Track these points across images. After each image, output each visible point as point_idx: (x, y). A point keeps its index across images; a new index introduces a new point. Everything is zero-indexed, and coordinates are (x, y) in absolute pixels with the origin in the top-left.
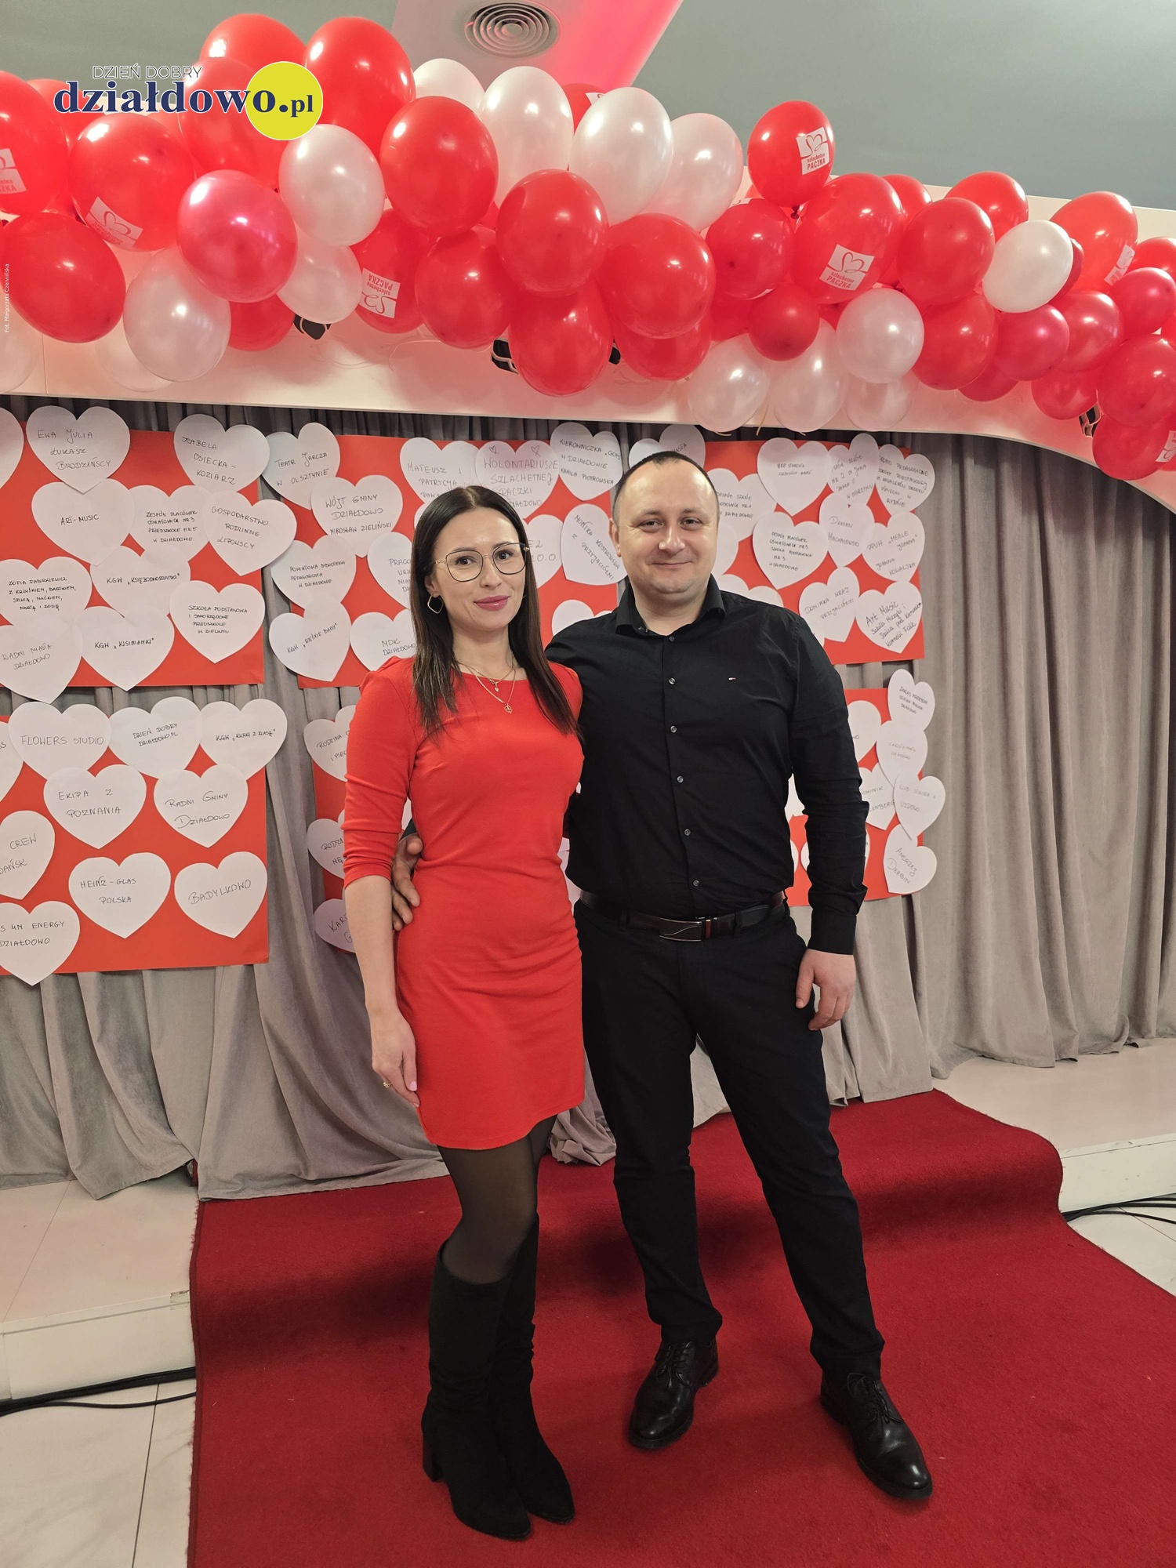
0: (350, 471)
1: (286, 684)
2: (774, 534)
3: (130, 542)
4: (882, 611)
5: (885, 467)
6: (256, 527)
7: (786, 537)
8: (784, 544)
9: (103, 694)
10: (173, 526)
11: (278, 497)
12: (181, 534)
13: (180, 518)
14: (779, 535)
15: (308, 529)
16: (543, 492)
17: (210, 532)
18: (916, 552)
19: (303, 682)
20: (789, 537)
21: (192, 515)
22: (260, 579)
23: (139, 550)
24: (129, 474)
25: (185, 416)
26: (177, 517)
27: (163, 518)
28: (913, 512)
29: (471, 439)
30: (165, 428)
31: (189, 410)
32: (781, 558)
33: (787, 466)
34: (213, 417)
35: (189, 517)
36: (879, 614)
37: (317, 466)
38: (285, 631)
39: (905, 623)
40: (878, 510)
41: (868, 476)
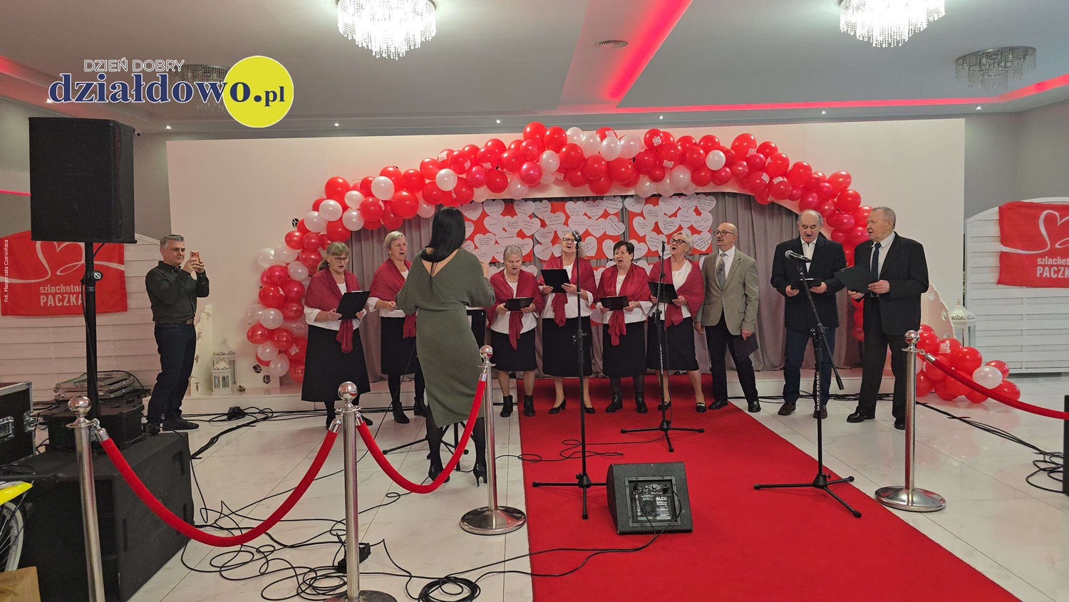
0: (553, 211)
1: (537, 261)
2: (664, 221)
3: (504, 229)
4: (699, 240)
5: (700, 200)
6: (531, 224)
8: (667, 223)
9: (497, 264)
10: (513, 225)
11: (537, 217)
12: (515, 227)
13: (515, 223)
15: (543, 224)
16: (601, 212)
17: (521, 226)
19: (541, 261)
20: (668, 221)
21: (517, 222)
22: (532, 237)
23: (506, 231)
24: (504, 214)
25: (517, 201)
27: (511, 223)
28: (710, 212)
29: (583, 201)
32: (666, 227)
33: (667, 204)
34: (523, 201)
37: (546, 209)
38: (538, 249)
39: (706, 243)
40: (698, 212)
41: (693, 203)
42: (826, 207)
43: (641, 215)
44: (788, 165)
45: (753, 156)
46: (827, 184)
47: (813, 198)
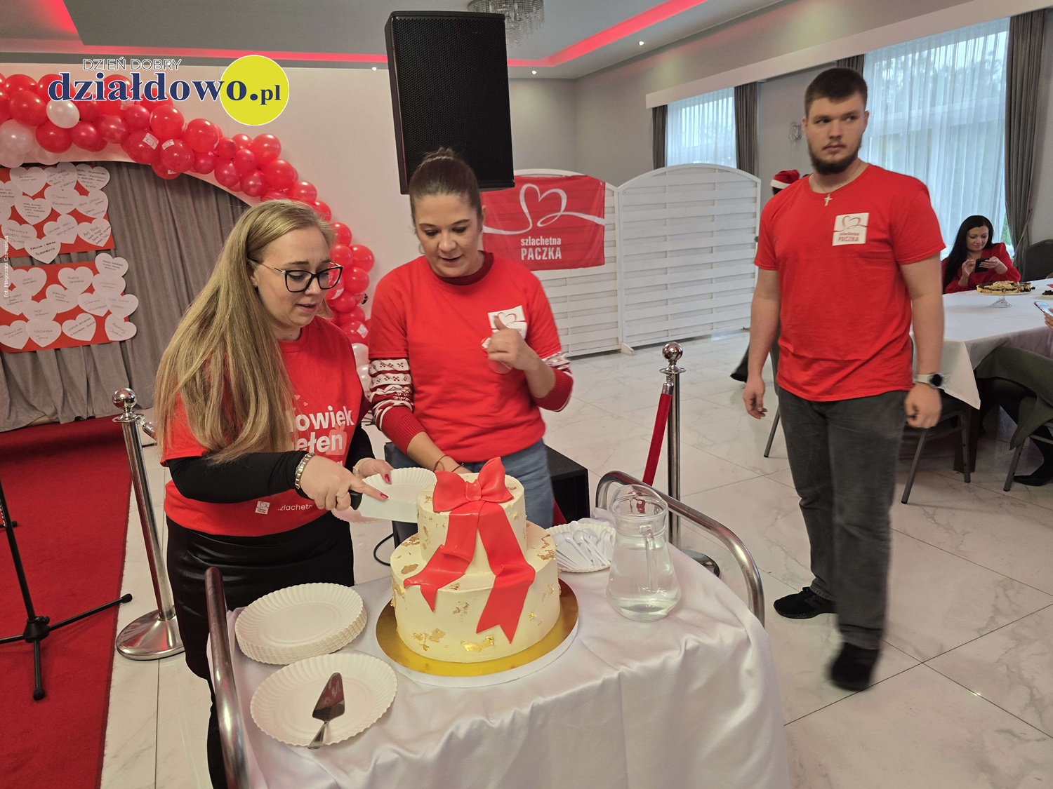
2: (24, 204)
4: (92, 230)
5: (81, 173)
8: (30, 207)
14: (27, 204)
18: (104, 206)
20: (32, 205)
28: (102, 190)
32: (30, 213)
33: (24, 178)
36: (90, 232)
39: (104, 235)
40: (81, 190)
41: (72, 177)
42: (251, 183)
44: (181, 123)
45: (131, 109)
46: (248, 152)
47: (229, 169)
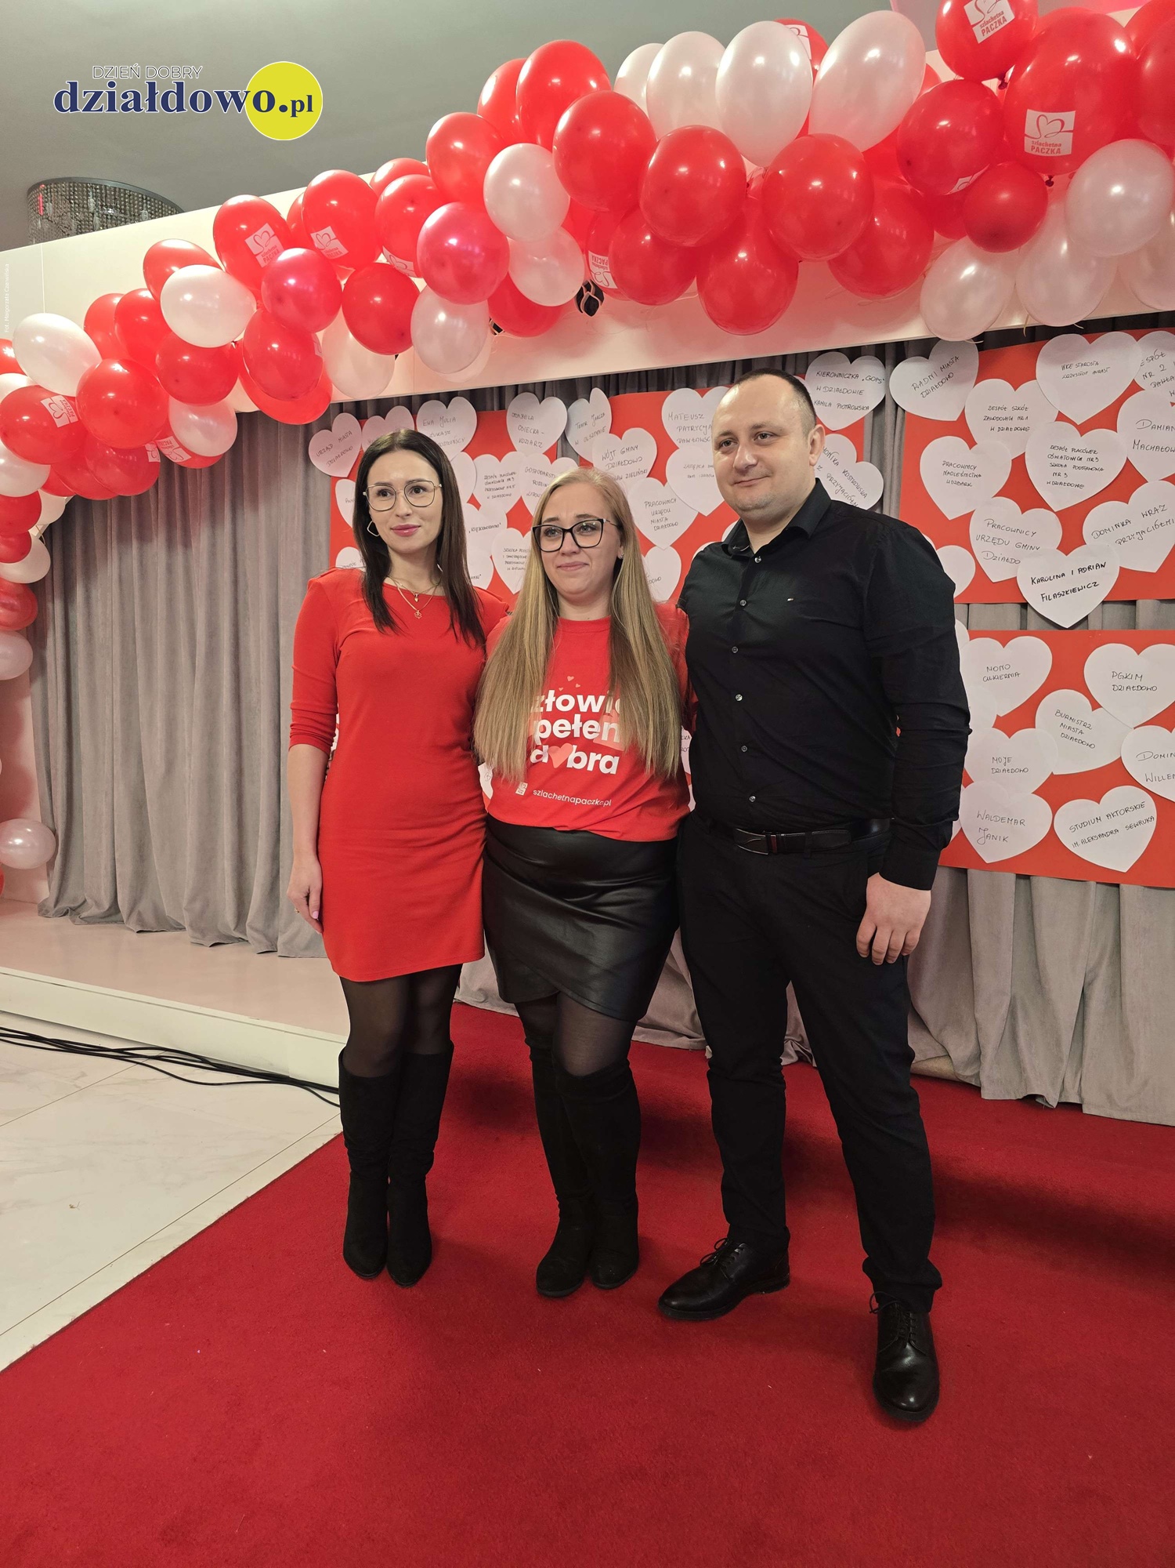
0: (617, 429)
2: (1053, 447)
3: (473, 500)
7: (1069, 450)
8: (1067, 458)
10: (501, 485)
11: (573, 454)
12: (505, 491)
13: (505, 478)
14: (1061, 448)
17: (523, 488)
20: (1073, 450)
21: (513, 476)
23: (478, 506)
24: (473, 447)
25: (516, 394)
26: (503, 478)
27: (495, 479)
30: (502, 407)
31: (520, 389)
32: (1062, 474)
33: (1074, 367)
34: (535, 394)
35: (510, 477)
37: (600, 425)
43: (959, 428)
